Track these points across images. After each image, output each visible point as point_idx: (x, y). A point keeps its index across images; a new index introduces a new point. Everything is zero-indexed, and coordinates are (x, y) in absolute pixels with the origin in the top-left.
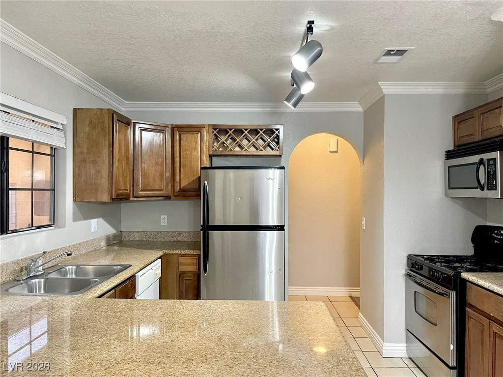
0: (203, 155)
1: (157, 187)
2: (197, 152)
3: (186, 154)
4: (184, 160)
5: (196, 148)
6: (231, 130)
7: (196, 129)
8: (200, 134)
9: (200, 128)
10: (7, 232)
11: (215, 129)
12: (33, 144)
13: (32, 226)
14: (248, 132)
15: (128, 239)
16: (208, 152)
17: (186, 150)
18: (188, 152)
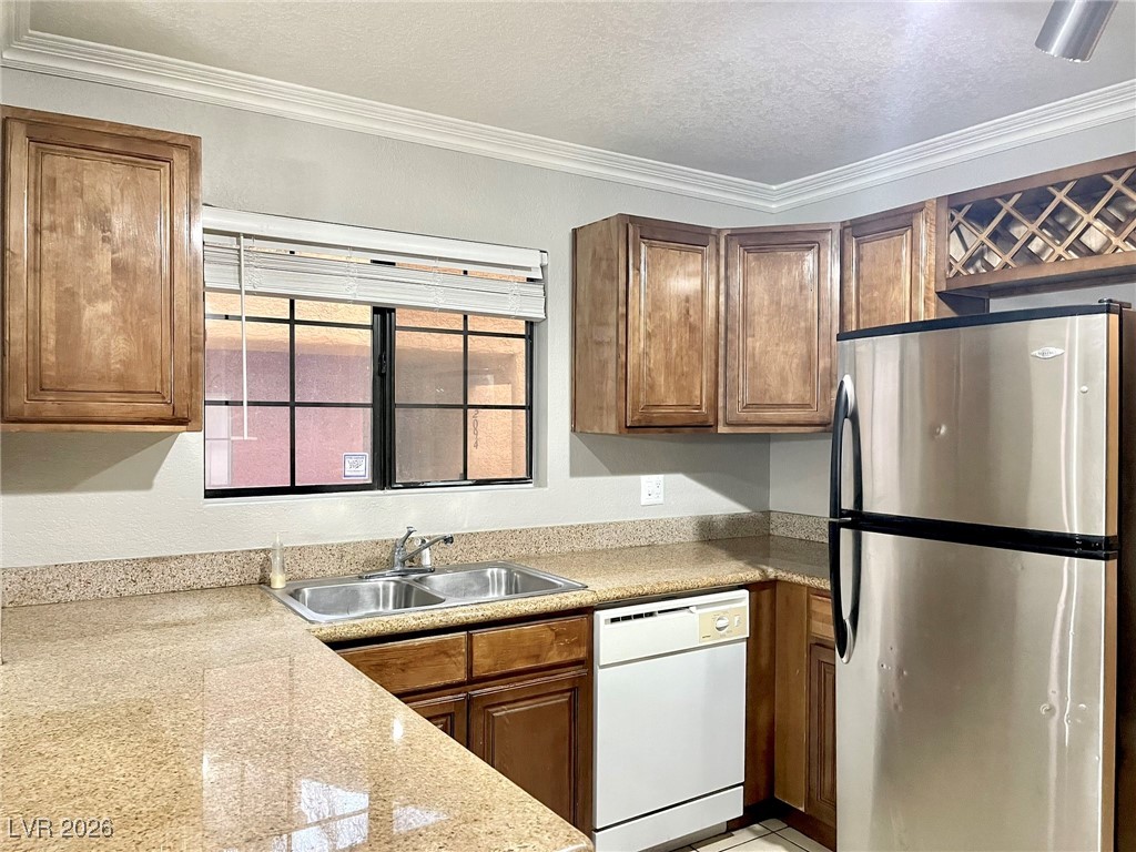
0: (917, 296)
1: (790, 399)
2: (901, 290)
3: (872, 300)
4: (867, 317)
5: (897, 278)
6: (1007, 198)
7: (899, 221)
8: (909, 232)
9: (908, 216)
10: (390, 484)
11: (959, 209)
12: (465, 318)
13: (466, 479)
14: (1069, 195)
15: (781, 531)
16: (933, 284)
17: (872, 288)
18: (876, 294)
